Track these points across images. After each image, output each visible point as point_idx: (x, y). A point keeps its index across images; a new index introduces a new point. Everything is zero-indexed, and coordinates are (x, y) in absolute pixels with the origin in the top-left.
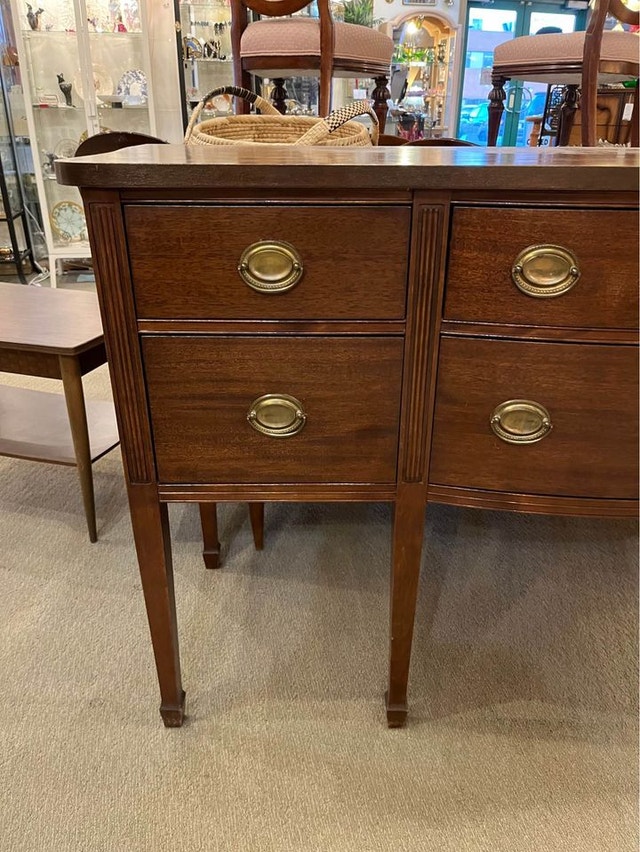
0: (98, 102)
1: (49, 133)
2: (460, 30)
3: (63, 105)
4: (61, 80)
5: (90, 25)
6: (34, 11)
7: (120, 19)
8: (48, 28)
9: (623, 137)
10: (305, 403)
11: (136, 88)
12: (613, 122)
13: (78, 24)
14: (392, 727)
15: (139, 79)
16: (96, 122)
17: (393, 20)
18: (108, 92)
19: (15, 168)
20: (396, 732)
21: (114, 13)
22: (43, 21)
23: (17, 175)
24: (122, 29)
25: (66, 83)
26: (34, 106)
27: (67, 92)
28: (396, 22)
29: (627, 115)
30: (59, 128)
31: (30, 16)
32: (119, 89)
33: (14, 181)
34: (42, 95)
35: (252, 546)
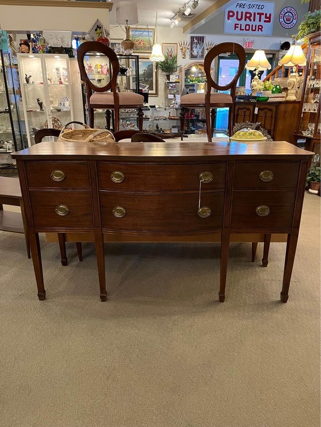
0: (52, 108)
1: (33, 120)
2: (214, 69)
3: (39, 110)
4: (38, 100)
5: (49, 81)
6: (28, 77)
7: (60, 79)
8: (33, 82)
9: (255, 120)
10: (69, 207)
11: (67, 104)
12: (251, 115)
13: (44, 80)
14: (102, 301)
15: (68, 100)
16: (51, 117)
17: (185, 66)
18: (56, 105)
19: (20, 132)
20: (103, 302)
21: (58, 77)
22: (31, 80)
23: (21, 135)
24: (61, 83)
25: (40, 101)
26: (27, 111)
27: (41, 105)
28: (186, 67)
29: (256, 112)
30: (37, 118)
31: (26, 78)
32: (61, 104)
33: (19, 137)
34: (30, 106)
35: (79, 260)
